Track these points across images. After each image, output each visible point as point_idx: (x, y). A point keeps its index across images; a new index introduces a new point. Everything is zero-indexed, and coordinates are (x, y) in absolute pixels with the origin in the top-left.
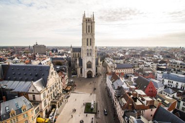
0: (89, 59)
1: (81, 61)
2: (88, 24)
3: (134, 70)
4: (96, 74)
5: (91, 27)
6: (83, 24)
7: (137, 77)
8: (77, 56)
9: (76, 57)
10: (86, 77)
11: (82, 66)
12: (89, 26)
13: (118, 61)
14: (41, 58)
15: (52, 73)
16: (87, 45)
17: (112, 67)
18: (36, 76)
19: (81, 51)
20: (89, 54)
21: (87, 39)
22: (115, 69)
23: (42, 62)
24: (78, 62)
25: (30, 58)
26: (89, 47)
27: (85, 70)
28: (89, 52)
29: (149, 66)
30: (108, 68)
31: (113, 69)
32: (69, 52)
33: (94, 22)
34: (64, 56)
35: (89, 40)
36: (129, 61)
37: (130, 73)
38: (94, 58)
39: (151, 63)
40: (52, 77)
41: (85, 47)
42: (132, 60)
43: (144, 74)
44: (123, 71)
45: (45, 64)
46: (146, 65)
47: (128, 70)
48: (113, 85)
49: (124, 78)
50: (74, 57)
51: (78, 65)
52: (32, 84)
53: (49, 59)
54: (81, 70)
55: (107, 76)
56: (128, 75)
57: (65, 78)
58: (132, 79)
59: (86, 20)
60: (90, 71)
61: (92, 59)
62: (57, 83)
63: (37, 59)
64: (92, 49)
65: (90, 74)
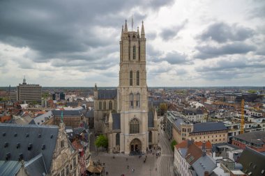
0: (135, 113)
1: (117, 117)
2: (133, 43)
3: (230, 134)
4: (150, 147)
5: (139, 48)
6: (122, 43)
7: (241, 151)
8: (107, 107)
9: (105, 109)
10: (127, 152)
11: (120, 128)
12: (134, 47)
13: (194, 118)
14: (32, 111)
16: (131, 84)
17: (184, 130)
19: (116, 96)
20: (134, 103)
21: (131, 72)
22: (191, 134)
23: (37, 120)
24: (111, 120)
25: (10, 110)
26: (134, 89)
27: (126, 138)
28: (135, 99)
30: (175, 132)
31: (187, 134)
32: (90, 99)
33: (145, 40)
34: (79, 108)
35: (135, 75)
36: (216, 118)
37: (222, 141)
38: (144, 111)
39: (262, 119)
40: (62, 152)
41: (127, 89)
42: (221, 114)
43: (252, 144)
44: (207, 137)
45: (41, 123)
46: (252, 125)
47: (218, 136)
48: (193, 169)
49: (214, 154)
50: (100, 108)
51: (111, 126)
52: (23, 166)
53: (49, 114)
54: (118, 136)
55: (175, 149)
56: (219, 147)
57: (86, 156)
58: (231, 155)
59: (129, 36)
60: (137, 140)
61: (141, 114)
62: (71, 166)
63: (24, 113)
64: (140, 92)
65: (136, 146)
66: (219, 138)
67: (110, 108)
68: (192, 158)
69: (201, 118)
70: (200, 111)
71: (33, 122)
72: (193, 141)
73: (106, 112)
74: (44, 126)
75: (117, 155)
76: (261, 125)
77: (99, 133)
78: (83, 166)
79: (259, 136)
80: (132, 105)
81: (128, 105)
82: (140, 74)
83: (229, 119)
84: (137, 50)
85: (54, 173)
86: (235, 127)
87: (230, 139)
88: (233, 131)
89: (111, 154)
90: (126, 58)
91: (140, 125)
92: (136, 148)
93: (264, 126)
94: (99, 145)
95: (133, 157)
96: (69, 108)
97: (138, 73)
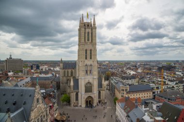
0: (89, 78)
1: (76, 81)
2: (87, 30)
3: (154, 93)
4: (99, 102)
5: (92, 33)
6: (80, 30)
7: (161, 104)
8: (70, 75)
9: (68, 76)
10: (84, 106)
11: (78, 88)
12: (88, 33)
13: (130, 82)
14: (16, 77)
15: (38, 100)
16: (86, 58)
17: (123, 90)
18: (14, 104)
20: (88, 72)
21: (86, 50)
22: (128, 93)
23: (20, 84)
24: (72, 84)
26: (89, 62)
27: (83, 96)
28: (89, 69)
29: (173, 87)
30: (116, 92)
31: (125, 92)
32: (57, 69)
33: (95, 28)
34: (50, 75)
35: (88, 52)
36: (145, 81)
37: (148, 98)
38: (95, 77)
39: (175, 82)
40: (38, 106)
41: (83, 62)
42: (148, 79)
43: (169, 99)
44: (138, 95)
46: (168, 86)
48: (129, 117)
49: (143, 106)
50: (65, 75)
51: (72, 87)
52: (9, 117)
53: (28, 79)
54: (77, 95)
55: (117, 103)
56: (147, 101)
57: (54, 108)
58: (154, 107)
59: (85, 25)
60: (90, 97)
61: (93, 79)
62: (44, 116)
63: (11, 79)
64: (92, 64)
65: (90, 101)
66: (146, 95)
67: (72, 75)
68: (129, 109)
69: (134, 82)
70: (133, 77)
71: (16, 85)
72: (129, 97)
73: (68, 78)
74: (24, 88)
75: (77, 108)
76: (175, 86)
77: (64, 92)
78: (52, 115)
79: (173, 93)
80: (87, 72)
81: (84, 73)
82: (92, 52)
83: (154, 82)
84: (90, 34)
85: (32, 121)
86: (158, 88)
87: (154, 96)
88: (156, 91)
89: (72, 107)
90: (83, 40)
91: (92, 87)
92: (90, 103)
93: (176, 87)
94: (64, 101)
95: (87, 109)
96: (43, 75)
97: (91, 50)
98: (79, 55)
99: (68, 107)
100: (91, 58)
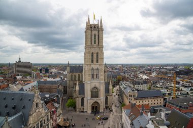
0: (95, 83)
1: (82, 86)
2: (94, 32)
3: (165, 99)
4: (106, 108)
5: (99, 36)
6: (86, 32)
7: (170, 112)
8: (77, 79)
9: (75, 80)
10: (89, 111)
11: (84, 93)
12: (95, 35)
13: (141, 87)
14: (24, 81)
15: (37, 105)
16: (92, 62)
17: (131, 96)
18: (14, 108)
19: (82, 71)
20: (94, 76)
21: (93, 54)
24: (77, 88)
25: (8, 81)
26: (95, 66)
27: (89, 101)
28: (95, 73)
29: (188, 93)
30: (125, 98)
31: (133, 98)
33: (102, 30)
34: (58, 79)
35: (95, 55)
36: (157, 87)
37: (159, 104)
38: (102, 82)
39: (190, 88)
40: (37, 111)
41: (89, 66)
42: (161, 84)
43: (180, 107)
44: (147, 101)
45: (28, 90)
46: (182, 92)
47: (156, 100)
48: (133, 125)
49: (149, 113)
50: (71, 80)
51: (78, 92)
52: (7, 120)
53: (35, 83)
54: (83, 100)
55: (123, 110)
56: (156, 109)
57: (57, 114)
58: (163, 114)
59: (91, 27)
60: (96, 102)
61: (100, 83)
62: (45, 121)
63: (18, 82)
64: (99, 68)
65: (96, 107)
67: (79, 79)
69: (145, 87)
70: (146, 82)
71: (22, 90)
72: (135, 104)
73: (75, 82)
74: (30, 93)
76: (189, 93)
77: (71, 97)
78: (55, 121)
79: (185, 101)
80: (93, 77)
81: (90, 78)
82: (99, 55)
83: (167, 88)
84: (97, 37)
85: (30, 126)
86: (170, 94)
87: (165, 103)
88: (167, 97)
89: (78, 113)
90: (89, 43)
91: (99, 92)
92: (96, 109)
93: (191, 93)
94: (69, 106)
96: (51, 79)
97: (97, 54)
98: (85, 59)
99: (74, 113)
100: (97, 62)
